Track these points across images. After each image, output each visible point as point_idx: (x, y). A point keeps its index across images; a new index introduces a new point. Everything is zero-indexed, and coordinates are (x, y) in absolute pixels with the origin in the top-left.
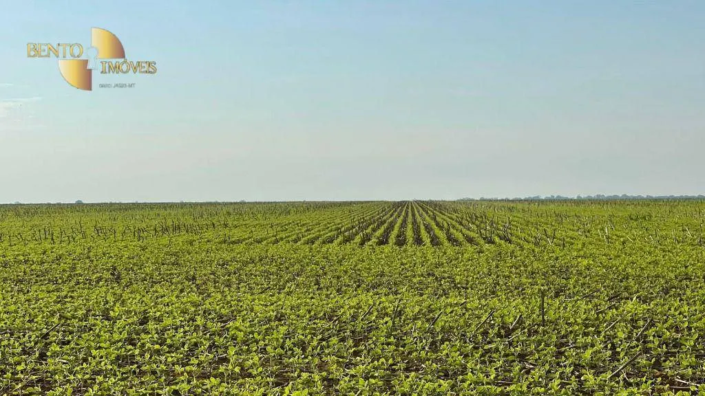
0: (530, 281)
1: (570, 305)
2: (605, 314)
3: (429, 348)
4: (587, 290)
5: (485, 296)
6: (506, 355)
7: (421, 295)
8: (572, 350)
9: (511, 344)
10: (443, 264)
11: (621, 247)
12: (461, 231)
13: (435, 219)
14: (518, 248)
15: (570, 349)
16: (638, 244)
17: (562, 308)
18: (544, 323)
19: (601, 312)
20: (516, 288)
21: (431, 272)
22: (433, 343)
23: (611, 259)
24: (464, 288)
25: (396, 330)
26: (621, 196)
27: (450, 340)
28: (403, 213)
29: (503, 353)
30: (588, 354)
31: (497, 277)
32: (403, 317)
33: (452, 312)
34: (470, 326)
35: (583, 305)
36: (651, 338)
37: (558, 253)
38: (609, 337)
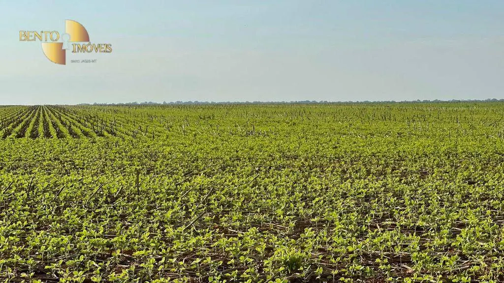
0: (129, 163)
1: (157, 179)
2: (182, 185)
3: (55, 213)
4: (169, 169)
5: (96, 174)
6: (111, 216)
7: (50, 174)
8: (158, 211)
9: (115, 208)
10: (66, 151)
11: (193, 138)
12: (79, 127)
13: (60, 119)
14: (121, 139)
15: (157, 210)
16: (205, 136)
17: (151, 182)
18: (138, 193)
19: (179, 184)
20: (119, 168)
21: (57, 157)
22: (58, 209)
23: (186, 147)
24: (81, 169)
25: (30, 200)
26: (193, 102)
27: (70, 207)
28: (36, 115)
29: (109, 214)
30: (169, 214)
31: (106, 160)
32: (35, 191)
33: (72, 186)
34: (85, 196)
35: (167, 180)
36: (213, 201)
37: (150, 143)
38: (184, 202)
